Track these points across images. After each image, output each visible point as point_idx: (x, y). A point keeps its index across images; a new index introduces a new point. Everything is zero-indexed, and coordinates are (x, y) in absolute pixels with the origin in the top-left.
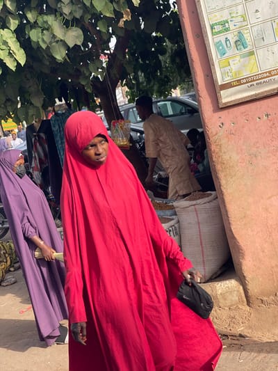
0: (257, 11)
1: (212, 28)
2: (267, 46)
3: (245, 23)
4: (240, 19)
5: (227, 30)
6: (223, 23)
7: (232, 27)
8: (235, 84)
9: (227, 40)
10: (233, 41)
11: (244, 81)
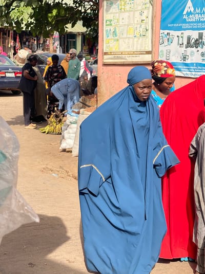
0: (123, 19)
1: (106, 22)
2: (123, 38)
3: (118, 24)
4: (116, 21)
5: (111, 25)
6: (111, 21)
7: (113, 24)
8: (109, 53)
9: (110, 30)
10: (112, 31)
11: (112, 53)
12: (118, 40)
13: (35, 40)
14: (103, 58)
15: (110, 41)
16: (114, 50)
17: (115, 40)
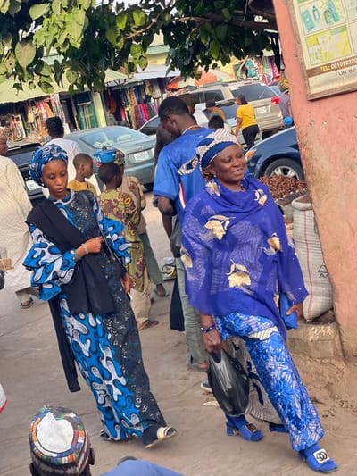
8: (324, 69)
9: (315, 9)
10: (321, 11)
11: (335, 66)
12: (344, 29)
13: (18, 119)
14: (307, 86)
15: (319, 37)
16: (336, 56)
17: (334, 32)
